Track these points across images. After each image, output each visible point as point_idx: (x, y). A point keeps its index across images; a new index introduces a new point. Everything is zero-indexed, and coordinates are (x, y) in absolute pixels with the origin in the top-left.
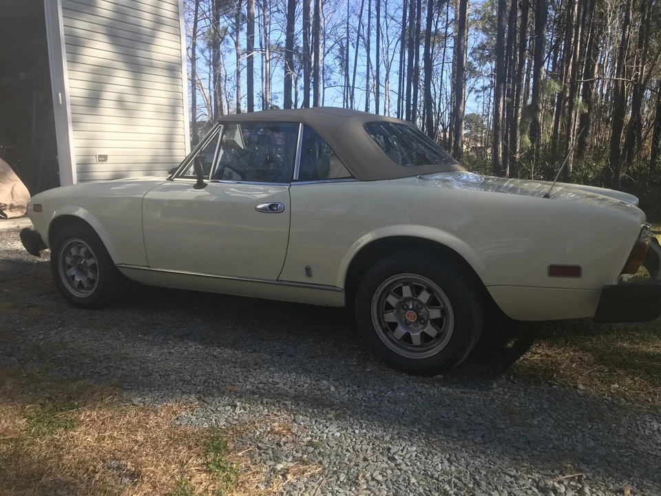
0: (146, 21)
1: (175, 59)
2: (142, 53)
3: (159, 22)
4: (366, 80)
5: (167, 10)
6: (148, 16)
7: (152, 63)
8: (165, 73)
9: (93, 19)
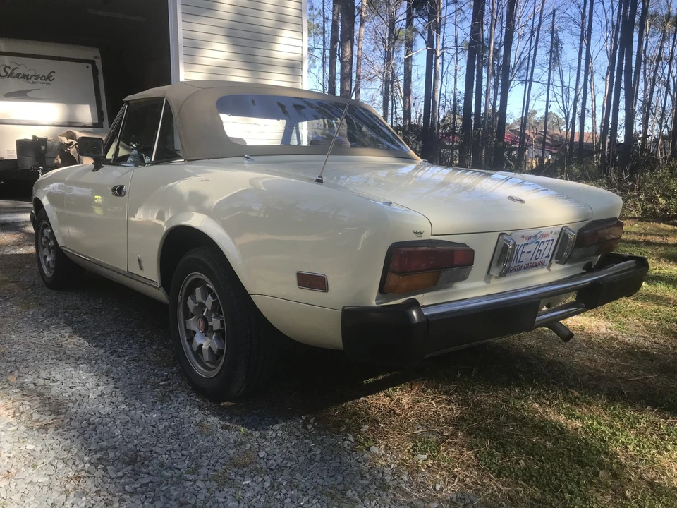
0: (268, 20)
1: (296, 56)
2: (260, 52)
3: (281, 21)
4: (576, 75)
5: (291, 8)
6: (269, 15)
7: (271, 61)
8: (286, 71)
9: (213, 22)
